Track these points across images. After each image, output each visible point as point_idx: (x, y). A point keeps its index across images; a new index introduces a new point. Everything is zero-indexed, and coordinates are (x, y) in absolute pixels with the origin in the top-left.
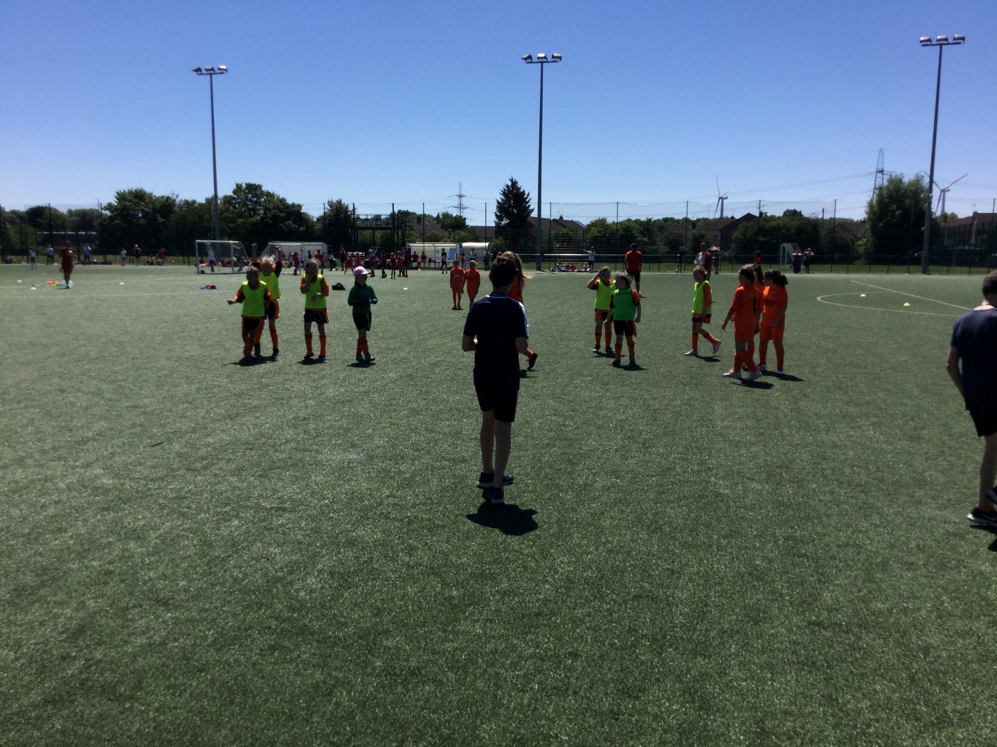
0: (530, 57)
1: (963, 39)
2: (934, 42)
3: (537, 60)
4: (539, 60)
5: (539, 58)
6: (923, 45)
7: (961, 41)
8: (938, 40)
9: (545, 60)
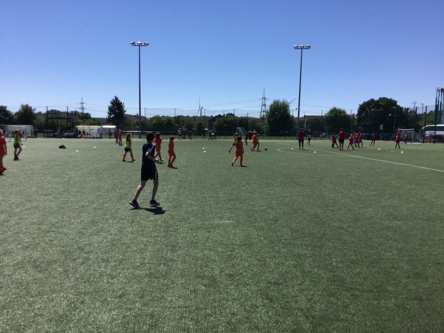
0: (134, 43)
1: (310, 47)
2: (299, 48)
3: (137, 45)
4: (138, 45)
5: (138, 44)
6: (295, 49)
7: (309, 48)
8: (301, 47)
9: (141, 45)
